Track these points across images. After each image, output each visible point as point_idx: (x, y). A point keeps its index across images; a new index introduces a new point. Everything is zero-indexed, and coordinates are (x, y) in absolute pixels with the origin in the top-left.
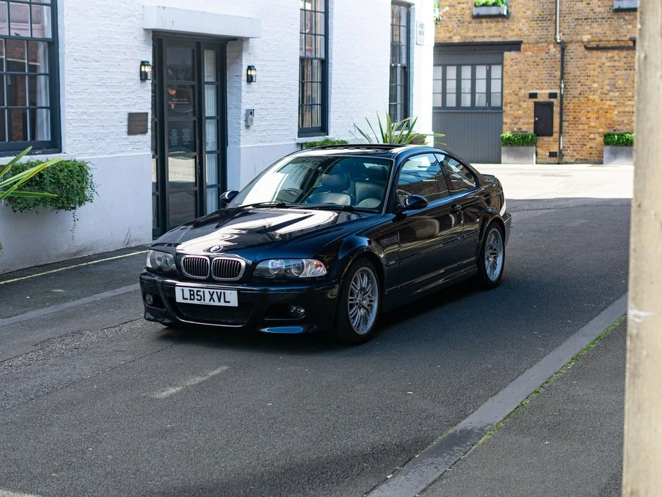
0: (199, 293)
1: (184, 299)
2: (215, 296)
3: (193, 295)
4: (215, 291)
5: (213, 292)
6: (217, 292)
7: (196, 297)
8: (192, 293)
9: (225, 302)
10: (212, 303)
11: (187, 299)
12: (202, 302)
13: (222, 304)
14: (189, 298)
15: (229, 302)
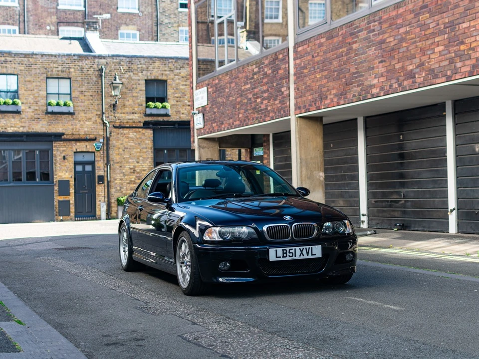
0: (291, 251)
1: (277, 257)
2: (304, 252)
3: (286, 253)
4: (305, 247)
5: (303, 249)
6: (306, 248)
7: (288, 254)
8: (285, 251)
9: (312, 255)
10: (302, 257)
11: (280, 257)
12: (294, 258)
13: (310, 256)
14: (282, 256)
15: (315, 255)
